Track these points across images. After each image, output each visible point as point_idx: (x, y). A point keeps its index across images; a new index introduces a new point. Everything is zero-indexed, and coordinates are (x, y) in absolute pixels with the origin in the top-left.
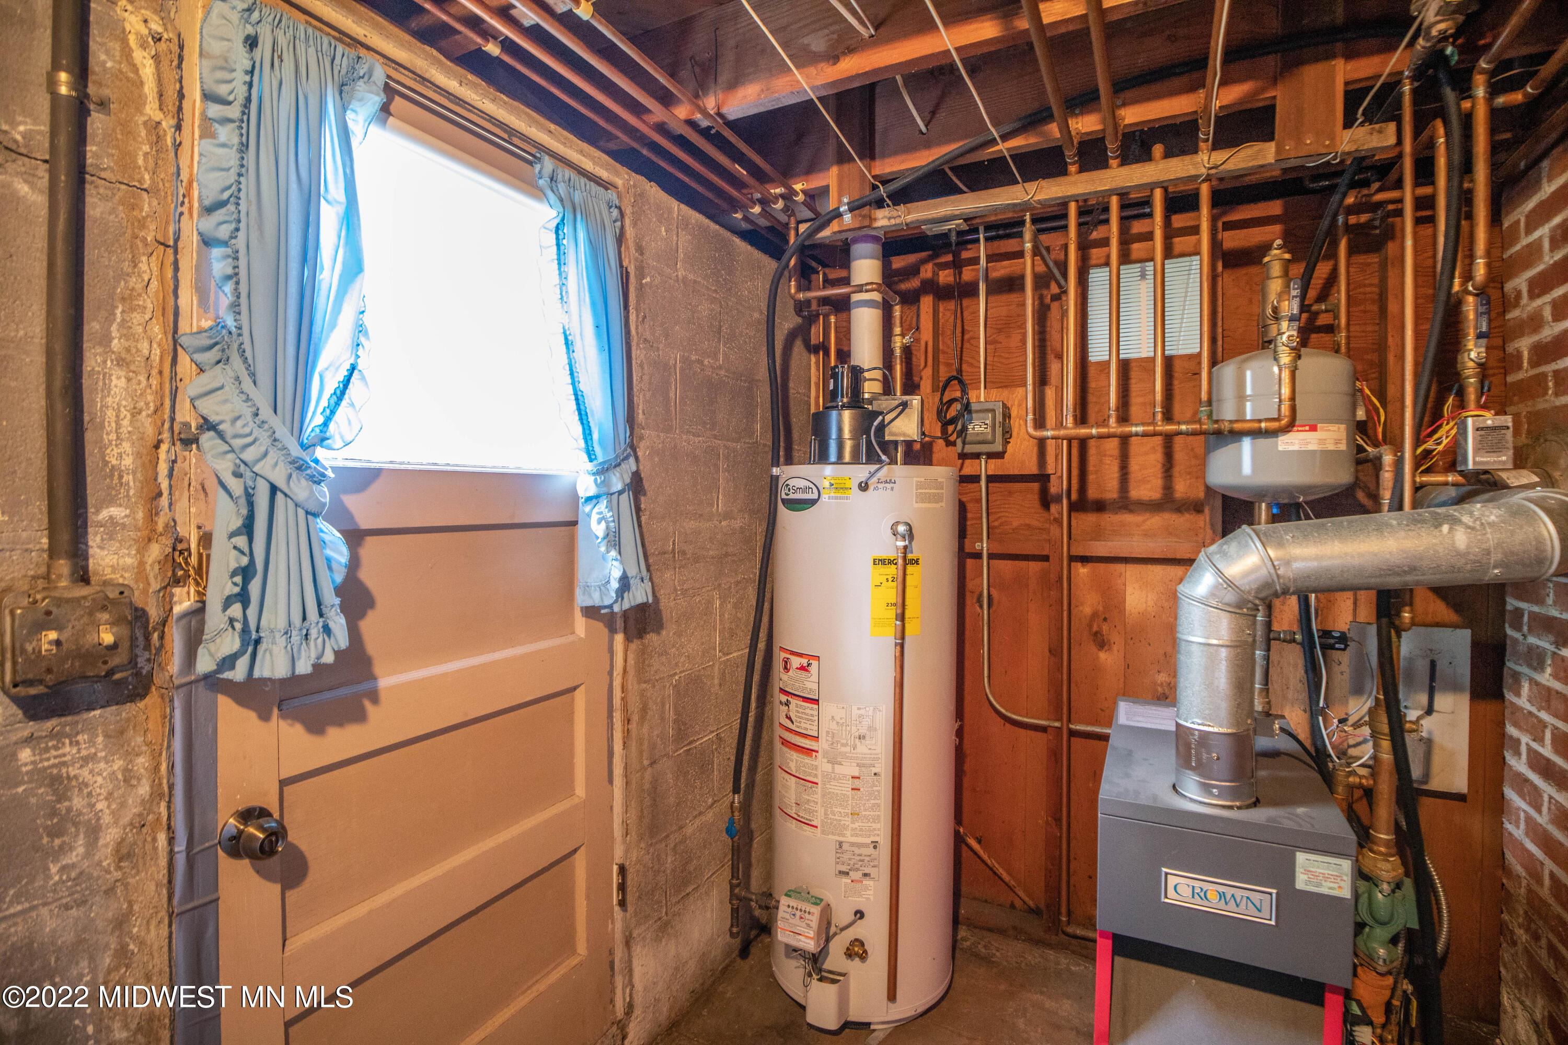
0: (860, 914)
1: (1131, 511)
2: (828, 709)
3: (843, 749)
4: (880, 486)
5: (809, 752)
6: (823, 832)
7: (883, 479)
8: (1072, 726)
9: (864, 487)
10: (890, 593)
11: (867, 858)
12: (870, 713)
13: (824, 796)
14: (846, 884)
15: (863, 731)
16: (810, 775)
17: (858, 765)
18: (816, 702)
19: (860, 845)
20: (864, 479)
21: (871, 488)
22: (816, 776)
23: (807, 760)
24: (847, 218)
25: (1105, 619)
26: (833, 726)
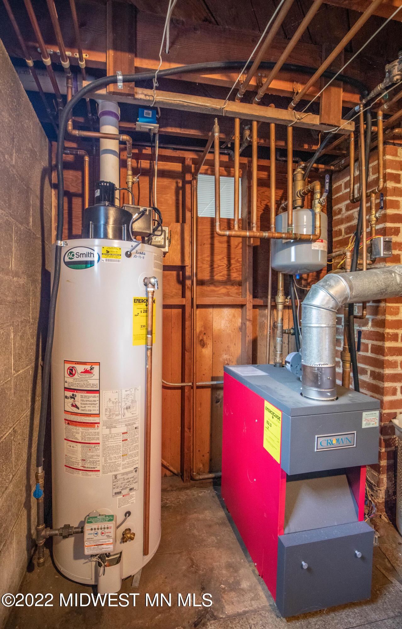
0: (128, 514)
1: (215, 286)
2: (106, 395)
3: (117, 418)
4: (138, 255)
5: (92, 424)
6: (104, 473)
7: (139, 251)
8: (197, 384)
9: (128, 255)
10: (142, 320)
11: (132, 479)
12: (133, 393)
13: (104, 450)
14: (119, 499)
15: (129, 404)
16: (93, 439)
17: (126, 425)
18: (98, 391)
19: (127, 473)
20: (129, 250)
21: (133, 256)
22: (98, 439)
23: (91, 430)
24: (120, 85)
25: (205, 334)
26: (110, 405)
